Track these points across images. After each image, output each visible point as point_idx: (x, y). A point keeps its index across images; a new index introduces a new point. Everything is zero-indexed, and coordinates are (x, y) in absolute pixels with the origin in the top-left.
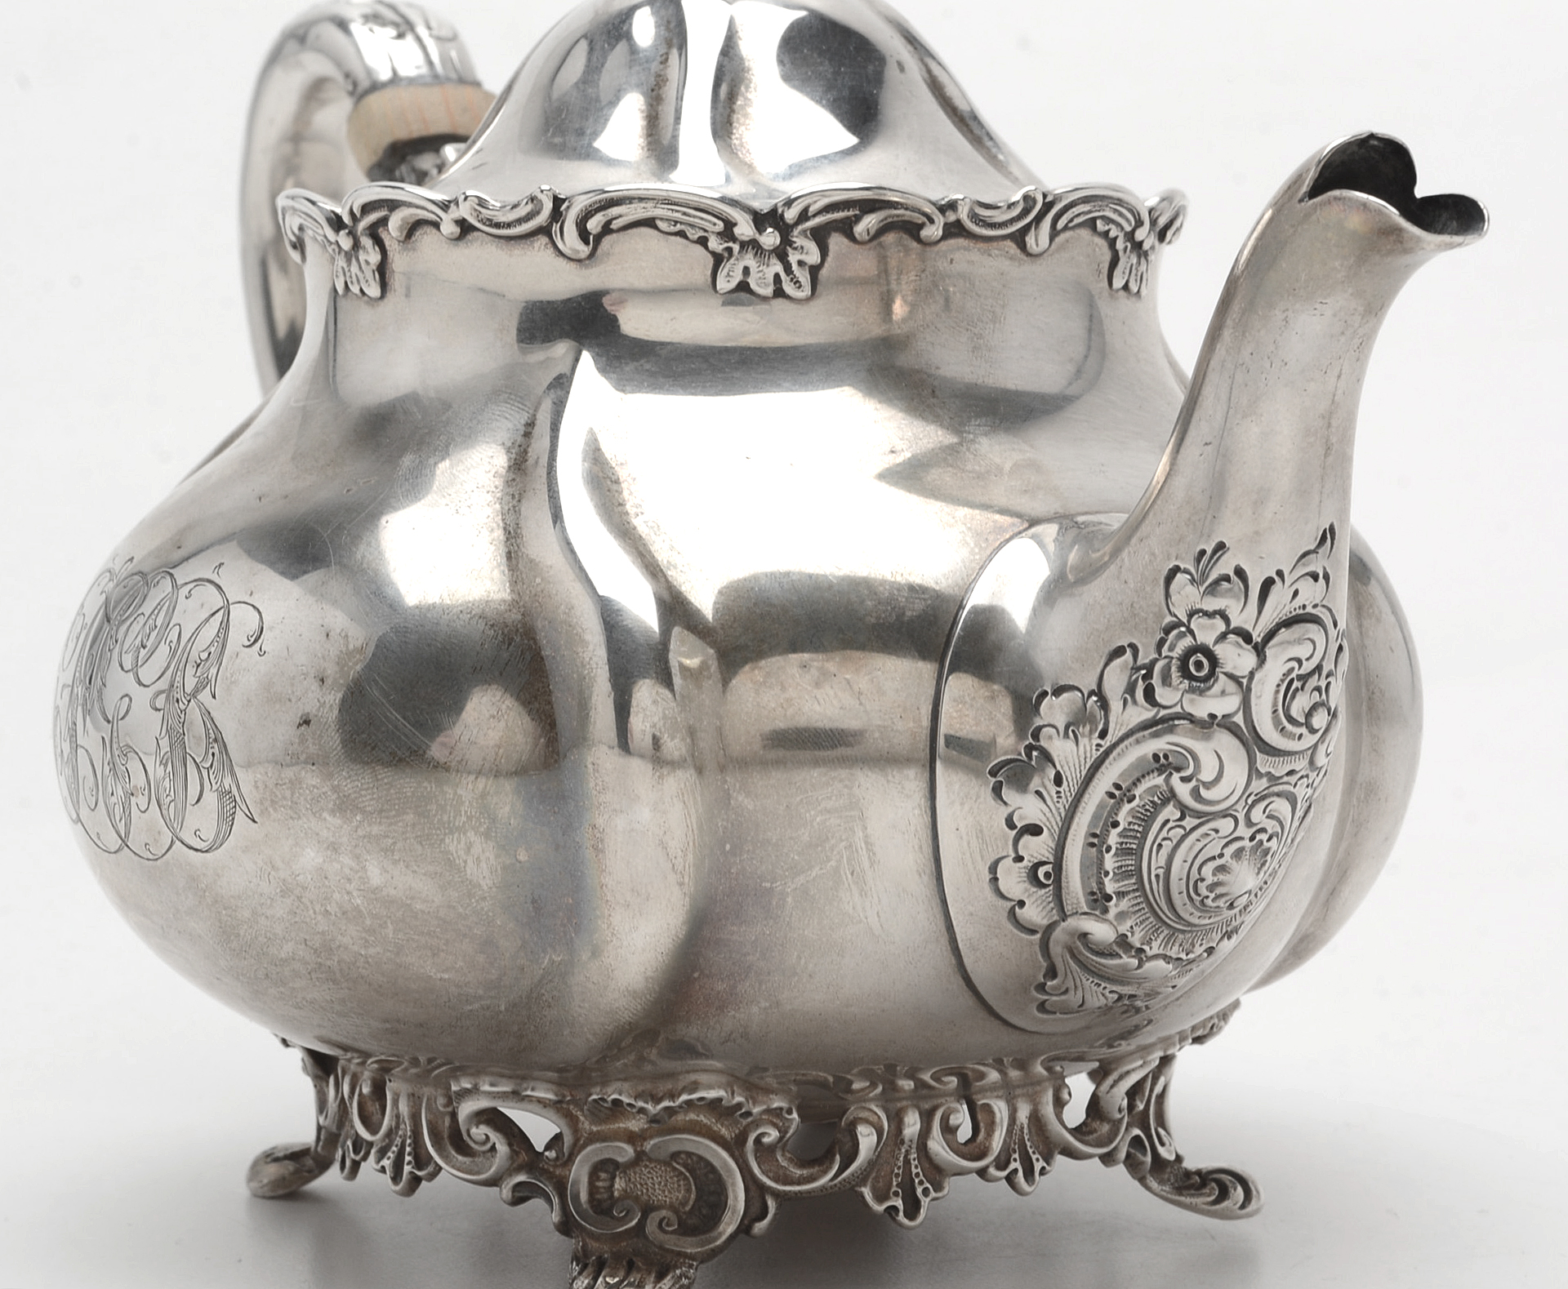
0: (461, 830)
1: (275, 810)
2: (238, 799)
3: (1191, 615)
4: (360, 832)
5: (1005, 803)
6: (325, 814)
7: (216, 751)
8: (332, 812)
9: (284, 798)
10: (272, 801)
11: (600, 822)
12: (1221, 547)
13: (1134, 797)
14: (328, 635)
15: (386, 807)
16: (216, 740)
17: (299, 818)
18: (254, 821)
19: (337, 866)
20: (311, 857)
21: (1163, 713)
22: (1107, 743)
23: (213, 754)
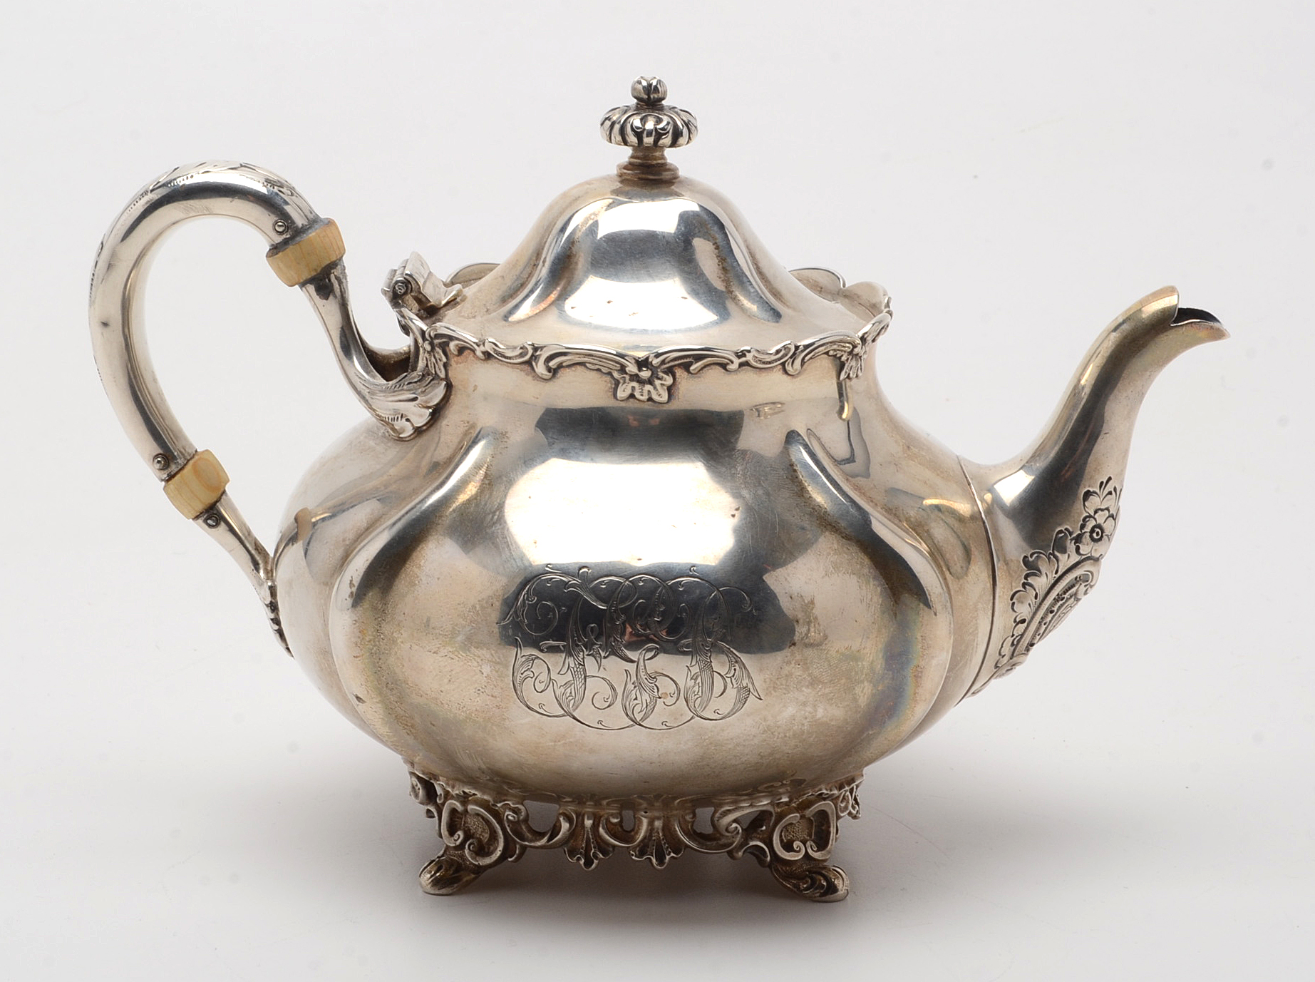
0: (862, 682)
1: (775, 691)
2: (752, 690)
3: (1096, 512)
4: (820, 694)
5: (1015, 612)
6: (804, 689)
7: (737, 668)
8: (807, 687)
9: (782, 685)
10: (774, 687)
11: (922, 663)
12: (1110, 479)
13: (1064, 598)
14: (791, 597)
15: (834, 678)
16: (736, 662)
17: (789, 693)
18: (761, 699)
19: (803, 712)
20: (791, 710)
21: (1083, 557)
22: (1057, 576)
23: (735, 670)
